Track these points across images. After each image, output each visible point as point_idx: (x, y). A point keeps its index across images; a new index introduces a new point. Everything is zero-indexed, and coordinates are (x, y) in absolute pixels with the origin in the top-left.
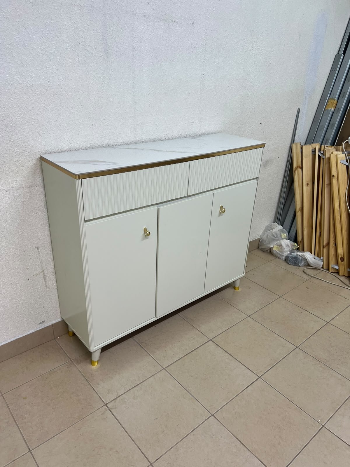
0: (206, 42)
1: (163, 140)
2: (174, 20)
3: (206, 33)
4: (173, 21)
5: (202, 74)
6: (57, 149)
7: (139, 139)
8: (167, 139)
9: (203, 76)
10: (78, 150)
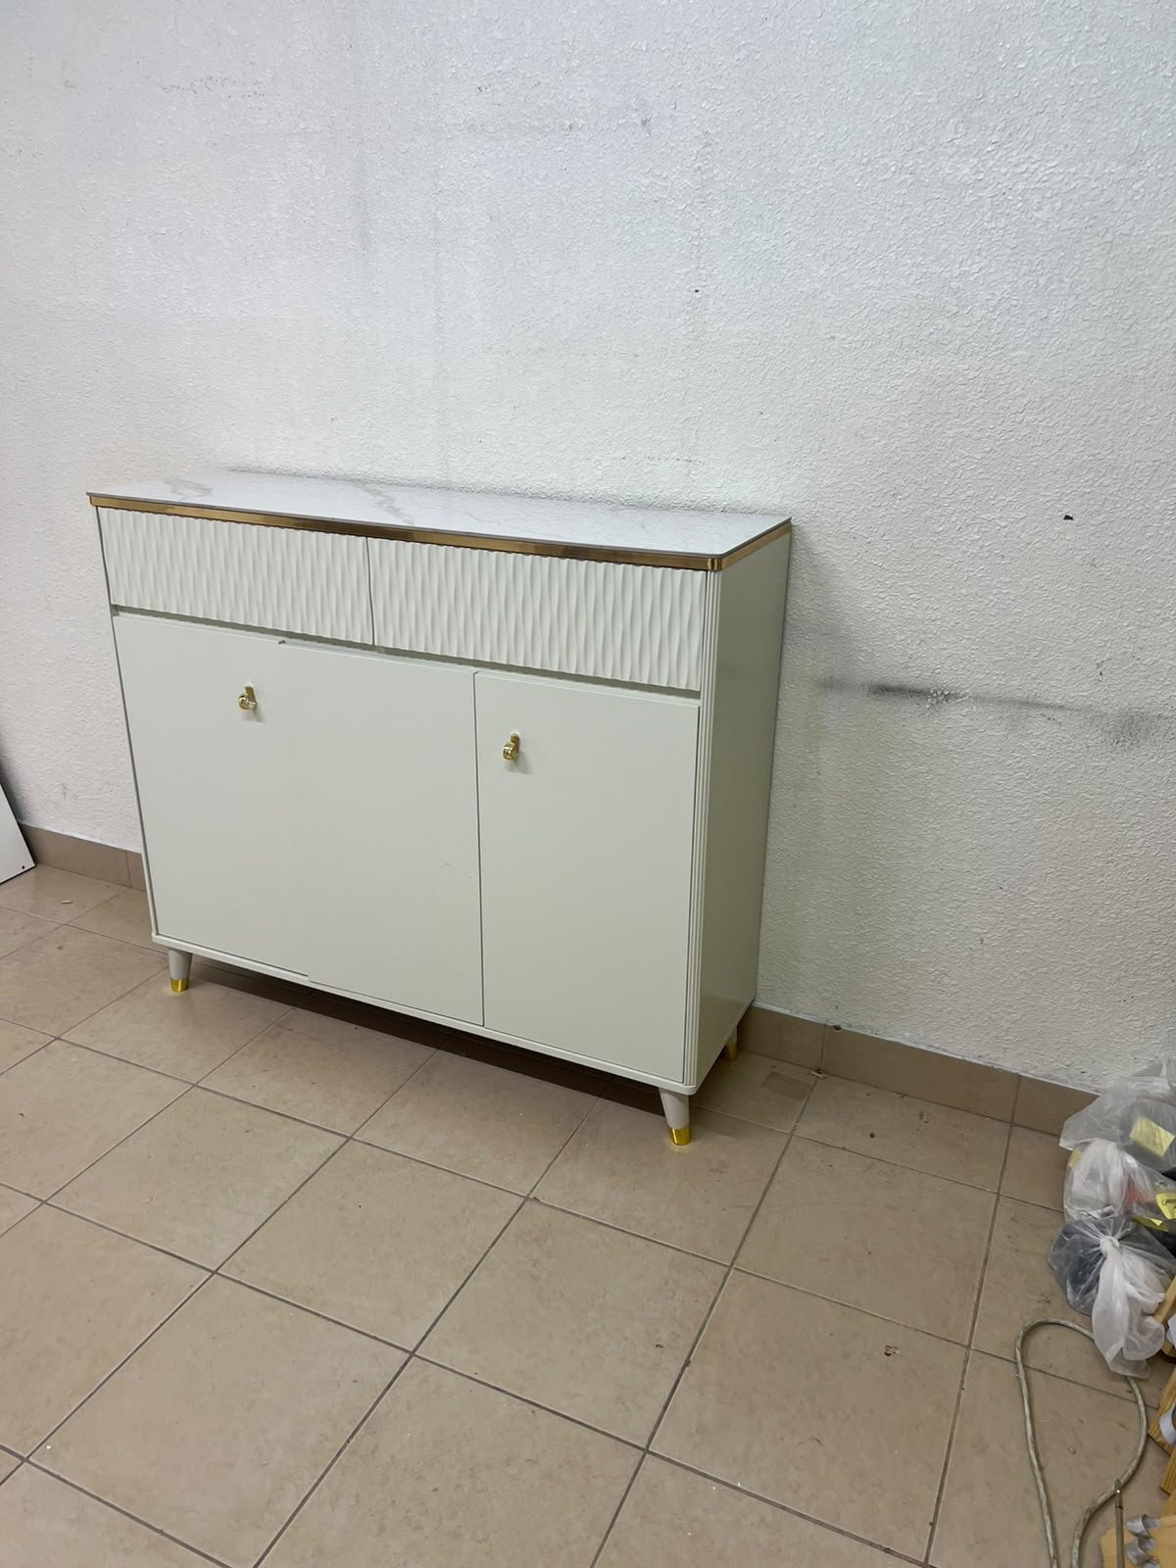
0: (705, 177)
1: (535, 496)
2: (568, 123)
3: (707, 145)
4: (567, 126)
5: (694, 289)
6: (257, 464)
7: (455, 480)
8: (550, 498)
9: (697, 295)
10: (300, 476)
